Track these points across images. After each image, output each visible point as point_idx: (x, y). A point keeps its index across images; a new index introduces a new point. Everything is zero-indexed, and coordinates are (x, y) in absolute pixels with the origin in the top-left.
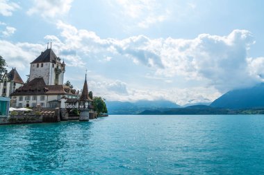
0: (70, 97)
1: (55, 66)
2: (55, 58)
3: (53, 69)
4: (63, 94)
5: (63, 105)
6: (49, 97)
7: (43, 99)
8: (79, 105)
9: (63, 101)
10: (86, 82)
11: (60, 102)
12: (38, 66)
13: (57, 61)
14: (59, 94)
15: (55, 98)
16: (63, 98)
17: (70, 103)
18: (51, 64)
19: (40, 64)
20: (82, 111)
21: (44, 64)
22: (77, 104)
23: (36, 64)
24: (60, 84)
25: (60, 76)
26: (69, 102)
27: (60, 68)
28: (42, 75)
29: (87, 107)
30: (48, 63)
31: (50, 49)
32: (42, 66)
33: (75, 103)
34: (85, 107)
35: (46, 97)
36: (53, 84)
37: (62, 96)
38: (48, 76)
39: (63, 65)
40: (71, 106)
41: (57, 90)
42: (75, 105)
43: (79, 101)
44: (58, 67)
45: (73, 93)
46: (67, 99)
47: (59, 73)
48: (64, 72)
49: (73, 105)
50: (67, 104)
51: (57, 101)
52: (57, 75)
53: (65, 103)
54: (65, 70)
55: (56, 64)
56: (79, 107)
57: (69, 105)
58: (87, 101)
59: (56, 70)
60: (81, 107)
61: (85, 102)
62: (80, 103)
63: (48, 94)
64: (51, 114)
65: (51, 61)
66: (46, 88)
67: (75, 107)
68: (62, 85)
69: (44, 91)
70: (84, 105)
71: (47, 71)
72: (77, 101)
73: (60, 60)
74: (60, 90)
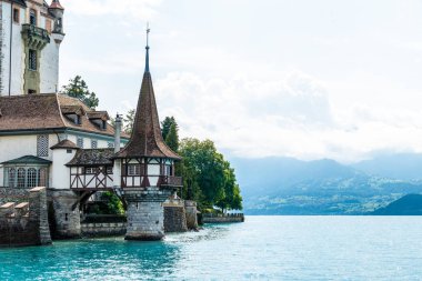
1: (24, 16)
3: (17, 29)
4: (55, 131)
5: (61, 177)
6: (6, 142)
8: (124, 174)
9: (60, 158)
10: (147, 78)
11: (50, 163)
14: (42, 132)
15: (28, 146)
16: (60, 145)
17: (86, 168)
18: (7, 7)
20: (136, 200)
22: (117, 170)
24: (43, 89)
25: (43, 57)
26: (84, 162)
27: (42, 22)
29: (153, 182)
33: (108, 168)
34: (145, 184)
37: (53, 140)
39: (54, 11)
40: (90, 181)
41: (33, 116)
42: (106, 174)
43: (122, 158)
44: (33, 19)
45: (97, 126)
46: (74, 152)
47: (40, 46)
48: (58, 42)
49: (101, 176)
50: (74, 171)
51: (36, 159)
52: (31, 52)
53: (69, 166)
54: (64, 30)
55: (25, 6)
56: (123, 185)
57: (84, 174)
58: (156, 158)
59: (28, 32)
60: (129, 182)
61: (147, 163)
62: (127, 165)
64: (13, 214)
67: (109, 184)
68: (54, 96)
70: (144, 173)
72: (116, 157)
74: (44, 115)
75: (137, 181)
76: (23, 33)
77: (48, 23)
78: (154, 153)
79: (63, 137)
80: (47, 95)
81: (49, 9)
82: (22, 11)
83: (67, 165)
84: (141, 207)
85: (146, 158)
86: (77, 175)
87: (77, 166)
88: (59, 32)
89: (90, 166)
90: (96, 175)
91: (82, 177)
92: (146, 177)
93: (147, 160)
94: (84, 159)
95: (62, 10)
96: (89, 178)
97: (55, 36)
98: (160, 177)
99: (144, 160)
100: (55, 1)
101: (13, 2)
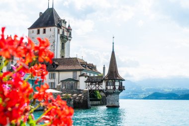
0: (92, 75)
2: (60, 21)
3: (59, 36)
4: (80, 70)
5: (83, 85)
6: (61, 73)
7: (53, 77)
8: (107, 85)
9: (82, 80)
11: (78, 81)
12: (39, 32)
13: (63, 25)
14: (75, 71)
15: (70, 75)
16: (82, 75)
17: (92, 83)
18: (56, 29)
19: (41, 30)
20: (111, 94)
21: (47, 29)
22: (104, 84)
23: (36, 30)
26: (90, 81)
27: (66, 34)
29: (117, 88)
30: (52, 28)
31: (52, 9)
32: (44, 32)
33: (100, 83)
34: (114, 88)
35: (57, 74)
36: (59, 57)
37: (79, 73)
39: (69, 30)
40: (93, 87)
41: (71, 65)
42: (99, 85)
43: (106, 80)
44: (63, 32)
45: (90, 69)
46: (87, 77)
47: (65, 42)
48: (70, 40)
49: (97, 86)
50: (87, 84)
51: (73, 80)
52: (63, 43)
54: (72, 36)
55: (61, 28)
56: (107, 89)
57: (91, 85)
58: (118, 80)
59: (62, 37)
60: (109, 88)
61: (115, 81)
62: (108, 82)
63: (59, 71)
64: (77, 98)
65: (56, 25)
66: (56, 63)
67: (100, 88)
68: (76, 58)
69: (54, 67)
70: (114, 85)
71: (52, 38)
72: (104, 79)
73: (66, 23)
74: (74, 65)
75: (112, 87)
77: (67, 34)
78: (118, 78)
79: (83, 72)
80: (74, 58)
81: (67, 29)
82: (60, 30)
83: (85, 82)
84: (113, 96)
89: (93, 82)
90: (95, 85)
91: (90, 86)
93: (115, 80)
94: (91, 80)
95: (71, 30)
96: (93, 86)
97: (69, 38)
98: (119, 86)
99: (114, 80)
100: (69, 26)
101: (58, 27)
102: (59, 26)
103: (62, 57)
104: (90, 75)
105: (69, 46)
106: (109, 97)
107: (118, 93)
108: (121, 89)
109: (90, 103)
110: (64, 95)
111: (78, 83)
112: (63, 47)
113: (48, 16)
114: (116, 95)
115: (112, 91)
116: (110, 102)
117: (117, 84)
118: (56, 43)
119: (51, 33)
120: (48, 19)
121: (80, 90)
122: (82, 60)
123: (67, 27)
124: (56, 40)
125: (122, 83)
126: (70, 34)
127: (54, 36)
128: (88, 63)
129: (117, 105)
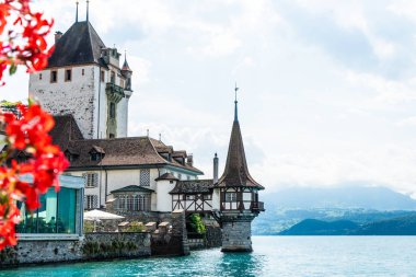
0: (184, 177)
1: (107, 75)
2: (106, 52)
3: (103, 86)
4: (158, 166)
6: (112, 175)
7: (92, 182)
8: (223, 200)
9: (164, 188)
11: (152, 191)
12: (54, 78)
13: (112, 60)
14: (145, 167)
15: (132, 178)
16: (161, 178)
17: (186, 195)
18: (97, 69)
19: (61, 72)
20: (233, 220)
21: (76, 70)
22: (216, 197)
23: (46, 74)
26: (182, 190)
27: (118, 81)
28: (70, 108)
29: (247, 206)
30: (88, 68)
31: (86, 24)
32: (69, 77)
33: (205, 196)
34: (241, 208)
35: (101, 175)
36: (104, 136)
37: (154, 173)
38: (90, 109)
39: (125, 73)
40: (190, 205)
41: (134, 155)
42: (203, 200)
43: (221, 188)
44: (113, 78)
46: (175, 183)
47: (118, 100)
48: (128, 97)
49: (199, 202)
50: (176, 197)
51: (140, 188)
52: (112, 104)
53: (172, 193)
54: (132, 88)
55: (108, 69)
56: (222, 208)
57: (184, 199)
58: (248, 187)
59: (111, 89)
60: (227, 206)
61: (242, 191)
62: (225, 192)
63: (106, 168)
64: (157, 231)
65: (95, 60)
66: (99, 149)
67: (207, 208)
68: (146, 138)
69: (94, 159)
70: (239, 199)
71: (87, 92)
72: (216, 187)
73: (118, 56)
74: (143, 153)
75: (234, 206)
76: (107, 89)
77: (122, 81)
78: (248, 184)
79: (164, 171)
80: (141, 138)
81: (121, 71)
82: (106, 72)
83: (170, 193)
84: (237, 226)
85: (241, 187)
86: (179, 201)
87: (179, 193)
88: (129, 90)
90: (195, 200)
91: (183, 203)
92: (242, 202)
94: (184, 188)
95: (131, 72)
96: (188, 203)
97: (126, 92)
98: (252, 202)
99: (240, 189)
100: (125, 65)
101: (100, 66)
102: (104, 64)
103: (111, 135)
104: (180, 176)
105: (126, 109)
106: (229, 229)
107: (250, 219)
108: (257, 208)
109: (187, 242)
110: (124, 224)
111: (153, 195)
112: (112, 114)
113: (75, 39)
114: (244, 224)
115: (235, 215)
116: (232, 241)
117: (247, 197)
118: (96, 103)
119: (86, 80)
120: (76, 47)
121: (158, 212)
122: (160, 142)
123: (121, 66)
124: (96, 97)
125: (257, 195)
126: (129, 83)
127: (92, 87)
128: (175, 150)
129: (246, 247)
